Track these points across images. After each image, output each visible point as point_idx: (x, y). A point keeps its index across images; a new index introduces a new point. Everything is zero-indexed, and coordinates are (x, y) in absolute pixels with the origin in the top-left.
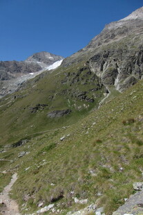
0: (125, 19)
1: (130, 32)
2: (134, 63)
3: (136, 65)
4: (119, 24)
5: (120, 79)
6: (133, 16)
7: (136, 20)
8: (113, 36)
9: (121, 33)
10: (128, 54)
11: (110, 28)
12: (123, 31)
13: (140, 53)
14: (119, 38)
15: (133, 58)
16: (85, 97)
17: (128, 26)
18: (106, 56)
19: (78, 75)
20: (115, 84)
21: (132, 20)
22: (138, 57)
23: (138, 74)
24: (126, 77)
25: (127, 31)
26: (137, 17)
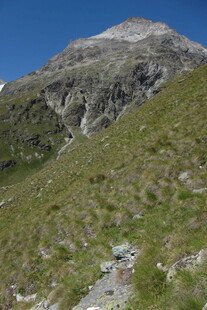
0: (97, 37)
1: (103, 56)
2: (108, 98)
3: (110, 101)
4: (89, 43)
5: (88, 118)
6: (107, 34)
7: (113, 40)
8: (81, 58)
9: (92, 56)
10: (100, 86)
11: (76, 46)
12: (95, 53)
13: (116, 86)
14: (89, 62)
15: (107, 91)
16: (38, 142)
17: (101, 46)
18: (70, 85)
19: (27, 110)
20: (82, 126)
21: (107, 40)
22: (114, 91)
23: (112, 113)
24: (96, 117)
25: (99, 53)
26: (112, 37)
